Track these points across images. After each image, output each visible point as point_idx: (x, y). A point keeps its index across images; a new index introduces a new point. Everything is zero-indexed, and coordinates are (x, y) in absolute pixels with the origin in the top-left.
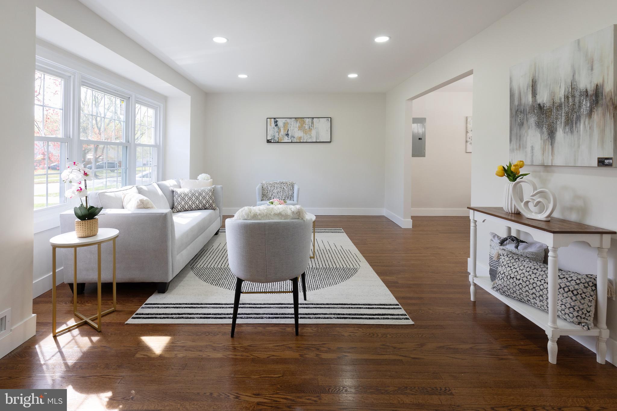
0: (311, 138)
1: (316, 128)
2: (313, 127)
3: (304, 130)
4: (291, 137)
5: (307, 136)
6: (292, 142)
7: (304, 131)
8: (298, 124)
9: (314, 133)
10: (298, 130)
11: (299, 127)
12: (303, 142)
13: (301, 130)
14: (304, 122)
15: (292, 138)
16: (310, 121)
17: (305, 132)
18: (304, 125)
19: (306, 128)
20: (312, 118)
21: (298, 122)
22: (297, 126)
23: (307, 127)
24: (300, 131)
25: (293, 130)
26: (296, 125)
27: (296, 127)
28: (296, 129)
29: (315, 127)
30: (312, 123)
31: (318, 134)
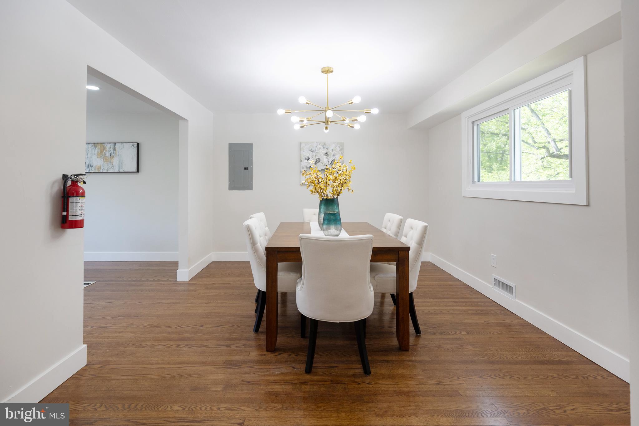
0: (113, 167)
1: (118, 155)
2: (115, 153)
3: (104, 158)
4: (88, 166)
5: (108, 165)
6: (89, 172)
7: (104, 159)
8: (97, 151)
9: (116, 161)
10: (97, 158)
11: (98, 154)
12: (103, 172)
13: (100, 158)
14: (104, 149)
15: (90, 167)
16: (112, 146)
18: (104, 152)
19: (107, 155)
20: (114, 144)
21: (97, 148)
22: (96, 153)
23: (108, 154)
24: (98, 159)
25: (91, 157)
26: (95, 151)
27: (95, 154)
28: (95, 157)
29: (117, 154)
30: (115, 149)
31: (121, 163)
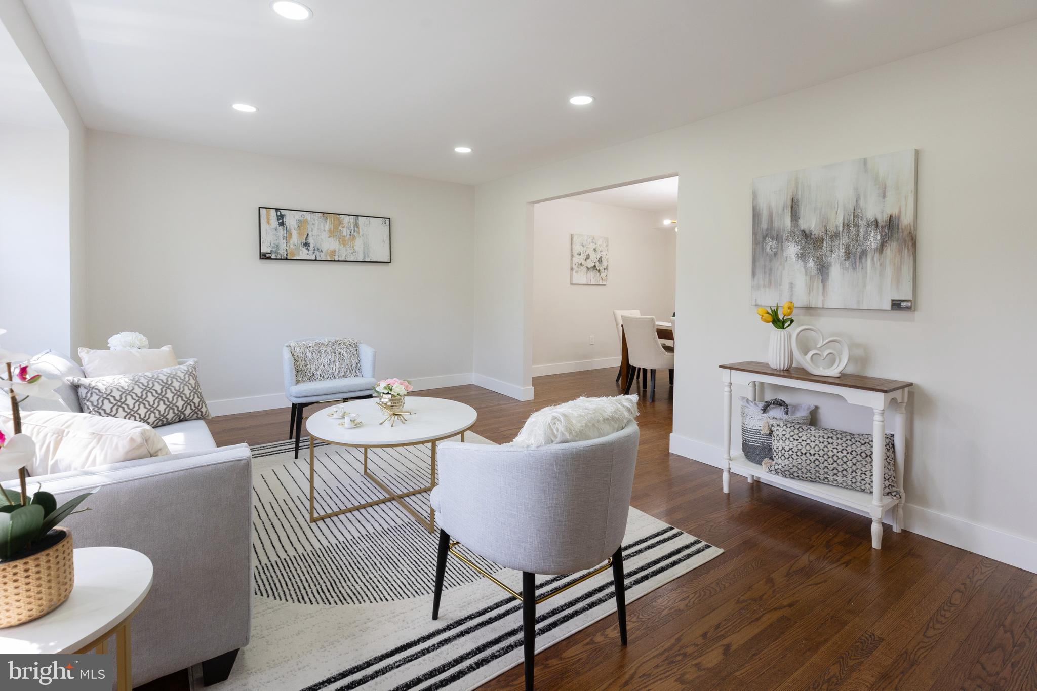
0: (354, 254)
1: (362, 235)
2: (358, 233)
3: (340, 238)
4: (314, 250)
5: (347, 250)
6: (316, 260)
7: (341, 240)
8: (328, 226)
9: (359, 244)
10: (329, 237)
11: (330, 231)
12: (338, 261)
13: (334, 237)
14: (340, 223)
15: (316, 252)
16: (352, 221)
17: (343, 241)
18: (340, 228)
19: (345, 234)
20: (355, 217)
21: (328, 221)
22: (327, 228)
23: (346, 232)
24: (331, 239)
25: (319, 235)
26: (324, 227)
27: (324, 231)
28: (325, 236)
29: (361, 233)
30: (356, 225)
31: (366, 246)
